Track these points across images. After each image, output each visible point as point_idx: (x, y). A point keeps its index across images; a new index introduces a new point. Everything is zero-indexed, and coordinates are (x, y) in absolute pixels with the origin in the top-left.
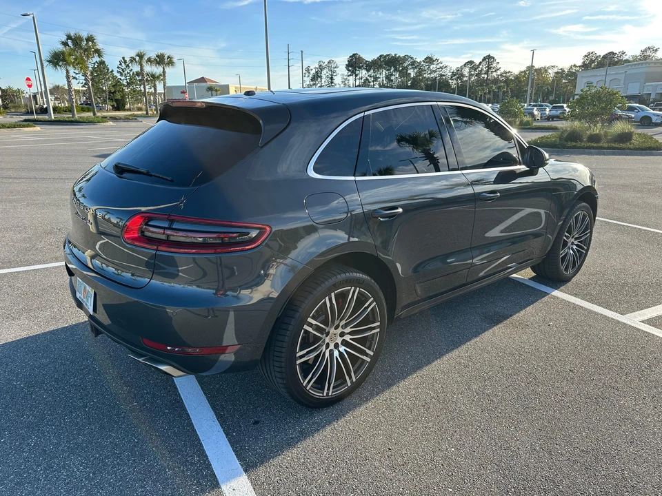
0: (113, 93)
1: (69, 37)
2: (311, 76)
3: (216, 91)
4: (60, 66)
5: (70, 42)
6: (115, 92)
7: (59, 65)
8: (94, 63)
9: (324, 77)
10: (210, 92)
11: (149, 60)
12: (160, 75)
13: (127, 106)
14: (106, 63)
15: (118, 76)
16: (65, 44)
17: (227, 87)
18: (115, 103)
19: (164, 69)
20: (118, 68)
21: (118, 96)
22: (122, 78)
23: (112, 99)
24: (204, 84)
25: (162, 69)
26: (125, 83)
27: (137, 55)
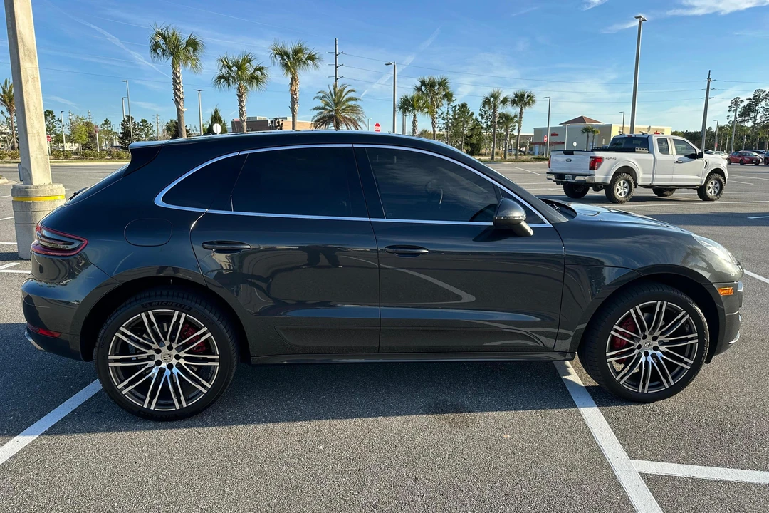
0: (469, 137)
1: (423, 83)
2: (739, 110)
3: (594, 132)
4: (410, 112)
5: (423, 88)
6: (471, 136)
7: (408, 111)
8: (455, 107)
9: (761, 110)
10: (586, 134)
11: (505, 101)
12: (516, 116)
13: (483, 151)
14: (468, 106)
15: (480, 118)
16: (419, 89)
17: (609, 127)
18: (469, 147)
19: (521, 109)
20: (480, 110)
21: (474, 140)
22: (483, 121)
23: (467, 144)
24: (582, 125)
25: (519, 110)
26: (485, 126)
27: (491, 97)
